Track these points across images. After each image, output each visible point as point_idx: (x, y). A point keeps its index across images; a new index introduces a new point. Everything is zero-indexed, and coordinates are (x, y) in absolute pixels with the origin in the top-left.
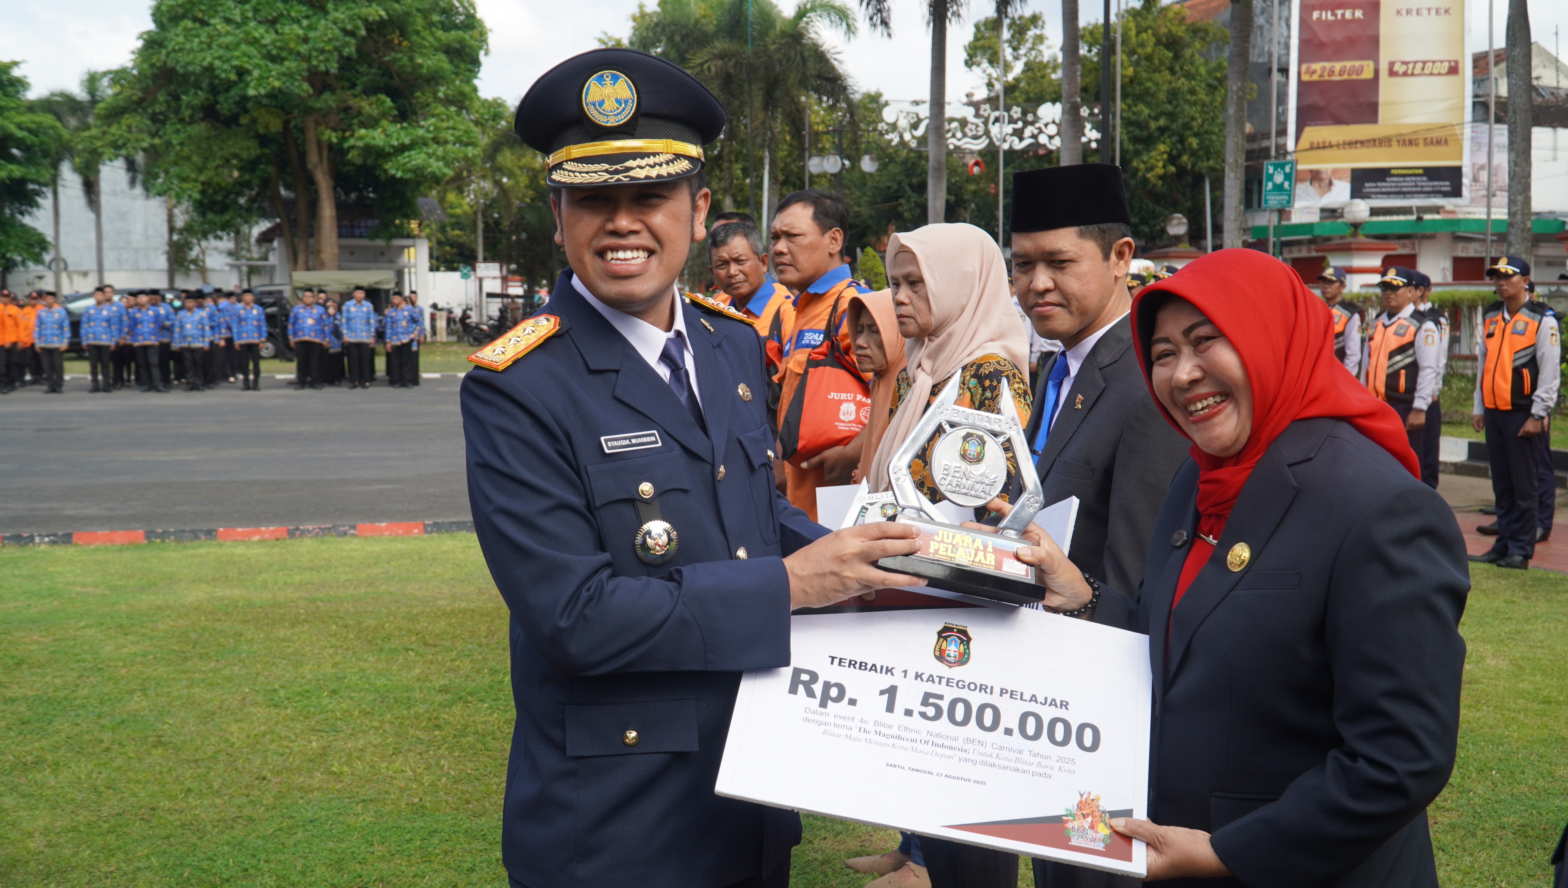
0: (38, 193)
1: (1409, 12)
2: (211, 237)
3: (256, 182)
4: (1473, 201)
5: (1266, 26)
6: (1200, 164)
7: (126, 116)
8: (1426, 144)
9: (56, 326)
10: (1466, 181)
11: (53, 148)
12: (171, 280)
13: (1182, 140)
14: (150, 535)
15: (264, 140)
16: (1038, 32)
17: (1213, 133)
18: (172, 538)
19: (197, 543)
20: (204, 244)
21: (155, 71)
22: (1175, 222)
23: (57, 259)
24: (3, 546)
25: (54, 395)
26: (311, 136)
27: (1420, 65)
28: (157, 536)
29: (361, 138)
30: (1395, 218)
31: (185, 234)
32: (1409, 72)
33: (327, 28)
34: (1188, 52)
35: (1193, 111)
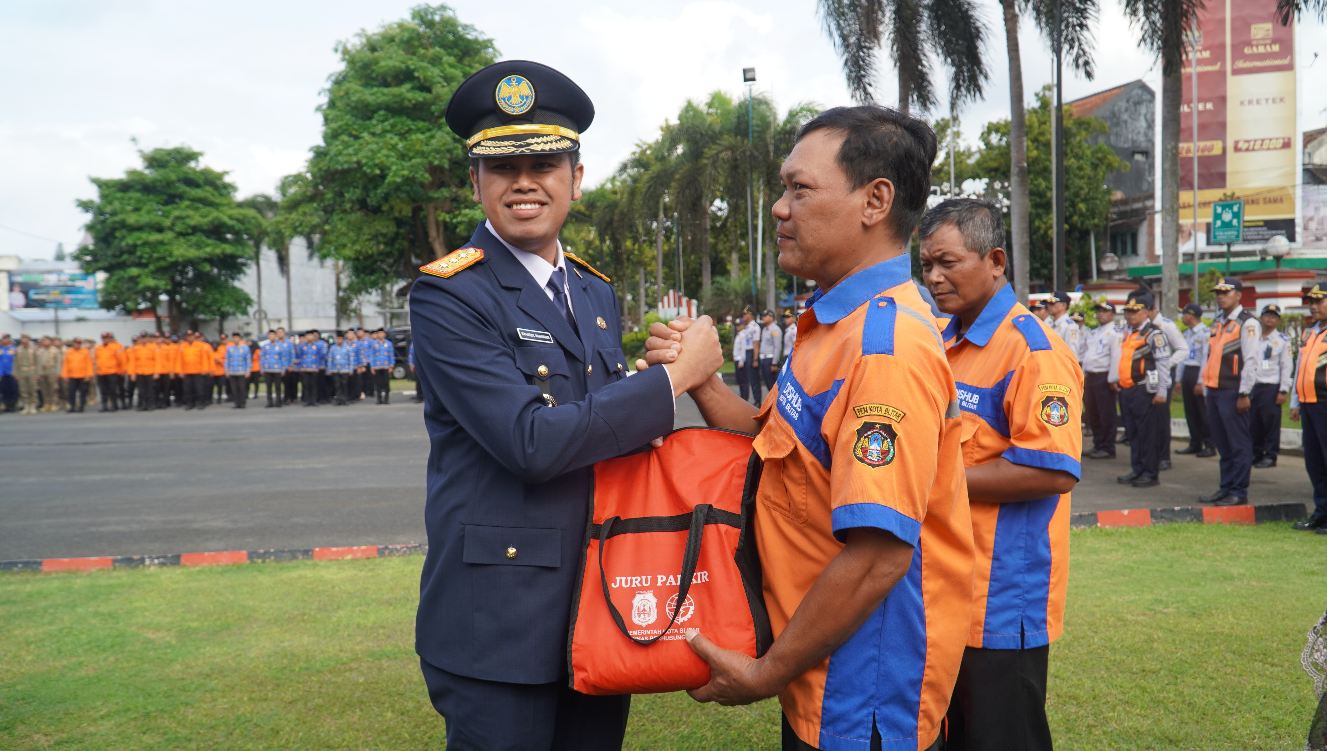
0: (244, 264)
1: (1250, 102)
2: (363, 293)
3: (396, 253)
4: (1305, 245)
5: (1129, 121)
6: (1087, 222)
7: (303, 205)
8: (1265, 203)
9: (241, 359)
10: (1299, 229)
11: (255, 232)
12: (338, 324)
13: (1073, 205)
14: (252, 556)
15: (399, 223)
16: (955, 129)
17: (1097, 199)
18: (272, 558)
19: (295, 562)
20: (361, 298)
21: (322, 173)
22: (1108, 260)
23: (260, 311)
24: (115, 569)
25: (239, 411)
26: (431, 219)
27: (1259, 143)
28: (259, 556)
29: (466, 215)
30: (1242, 259)
31: (348, 292)
32: (1251, 148)
33: (442, 137)
34: (1075, 141)
35: (1082, 183)
